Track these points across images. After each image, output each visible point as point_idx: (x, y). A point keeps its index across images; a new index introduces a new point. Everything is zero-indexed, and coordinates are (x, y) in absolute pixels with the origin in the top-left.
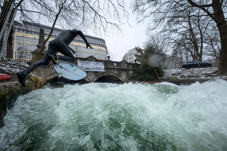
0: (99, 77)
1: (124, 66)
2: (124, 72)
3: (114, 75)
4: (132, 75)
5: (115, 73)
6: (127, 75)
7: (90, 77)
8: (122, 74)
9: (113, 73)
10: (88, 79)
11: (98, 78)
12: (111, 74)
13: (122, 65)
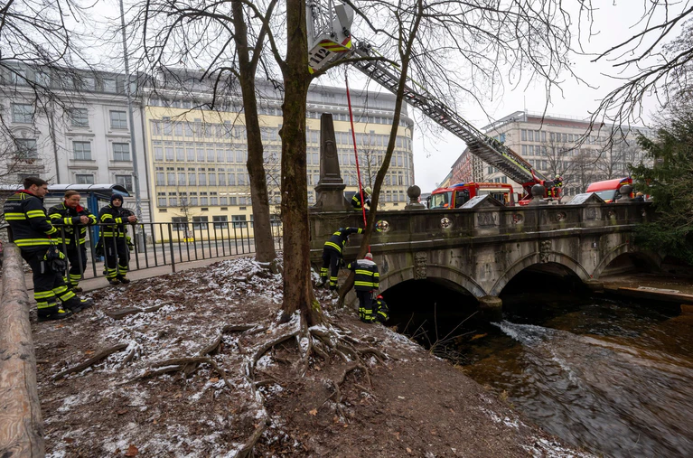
0: (513, 274)
1: (592, 219)
2: (590, 243)
3: (558, 260)
4: (616, 251)
5: (562, 251)
6: (601, 256)
7: (484, 280)
8: (585, 253)
9: (557, 254)
10: (479, 287)
11: (507, 280)
12: (551, 258)
13: (584, 217)
